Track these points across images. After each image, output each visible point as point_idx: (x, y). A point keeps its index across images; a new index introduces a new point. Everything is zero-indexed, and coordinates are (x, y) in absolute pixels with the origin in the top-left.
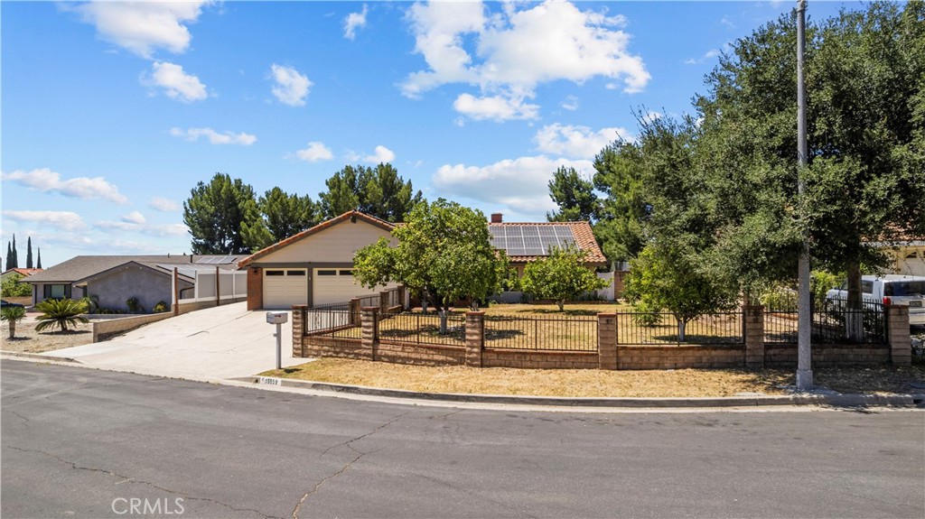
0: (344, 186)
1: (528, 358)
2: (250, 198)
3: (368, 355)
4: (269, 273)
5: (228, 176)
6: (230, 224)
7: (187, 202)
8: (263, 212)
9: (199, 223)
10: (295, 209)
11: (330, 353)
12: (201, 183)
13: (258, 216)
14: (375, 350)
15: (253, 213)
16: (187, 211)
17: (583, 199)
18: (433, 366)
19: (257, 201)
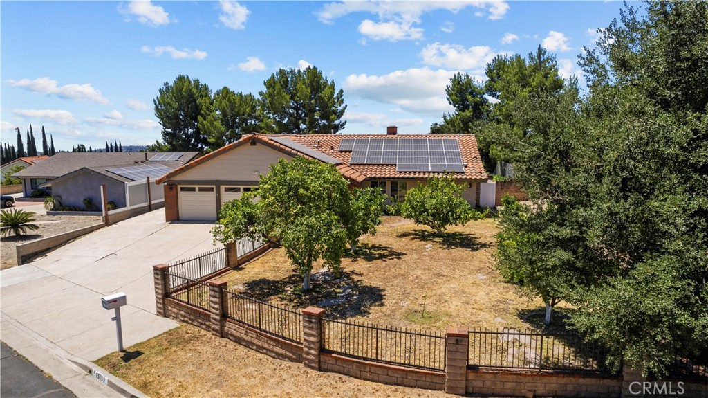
0: (278, 86)
2: (206, 95)
3: (217, 331)
4: (182, 189)
5: (188, 77)
7: (156, 99)
9: (167, 116)
10: (241, 105)
12: (167, 84)
13: (211, 111)
14: (222, 326)
15: (208, 109)
16: (157, 107)
17: (476, 103)
18: (274, 357)
19: (211, 98)
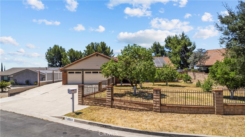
0: (91, 48)
1: (182, 109)
2: (64, 51)
3: (109, 106)
4: (69, 73)
5: (58, 45)
6: (59, 59)
7: (46, 53)
8: (68, 55)
9: (50, 59)
10: (77, 55)
11: (93, 104)
12: (50, 47)
13: (66, 57)
14: (112, 103)
15: (65, 56)
16: (46, 55)
17: (162, 51)
18: (138, 111)
19: (66, 53)
